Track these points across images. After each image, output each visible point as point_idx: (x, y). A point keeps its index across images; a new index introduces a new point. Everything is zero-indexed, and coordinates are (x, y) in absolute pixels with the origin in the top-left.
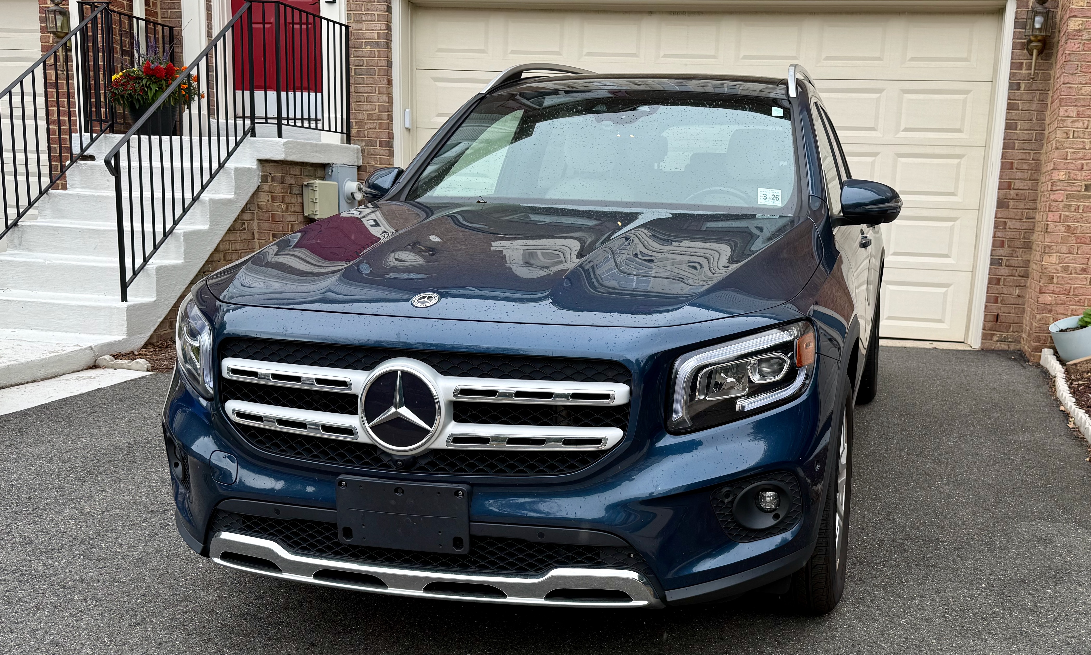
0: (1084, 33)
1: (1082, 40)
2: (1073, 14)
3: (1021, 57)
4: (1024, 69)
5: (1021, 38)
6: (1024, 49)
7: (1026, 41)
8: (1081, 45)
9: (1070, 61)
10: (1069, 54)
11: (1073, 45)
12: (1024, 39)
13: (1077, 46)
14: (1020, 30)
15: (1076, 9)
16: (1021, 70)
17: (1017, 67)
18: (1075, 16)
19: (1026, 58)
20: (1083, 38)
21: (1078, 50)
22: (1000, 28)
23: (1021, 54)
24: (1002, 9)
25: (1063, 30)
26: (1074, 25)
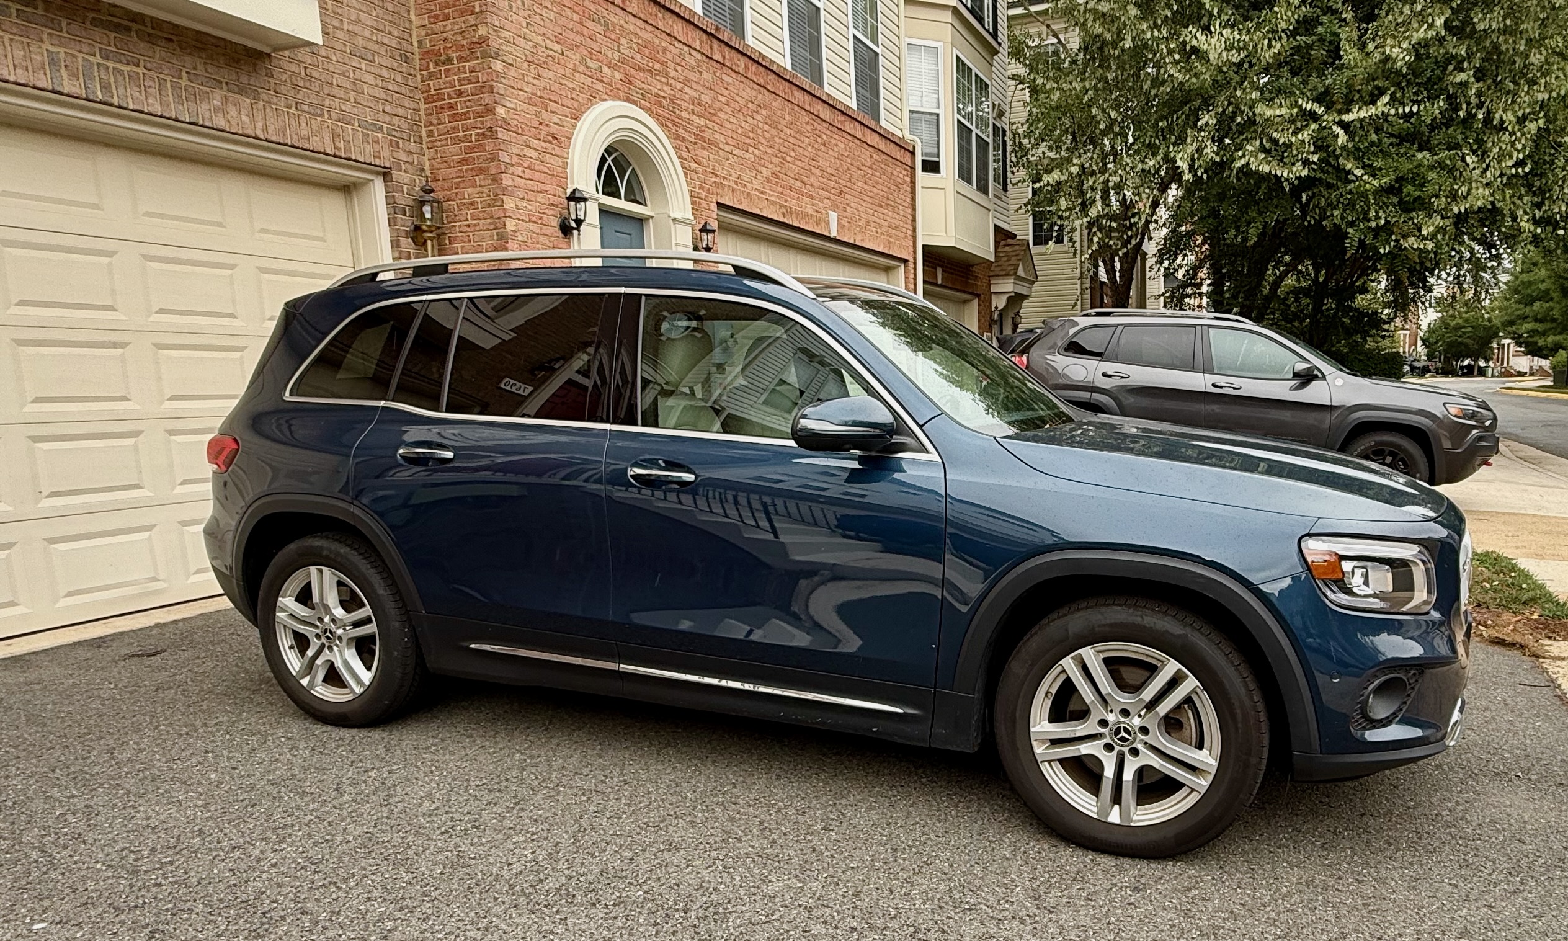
0: (518, 234)
2: (507, 215)
3: (407, 246)
5: (403, 225)
6: (407, 237)
7: (408, 229)
8: (518, 245)
11: (513, 244)
12: (407, 227)
13: (515, 246)
14: (401, 217)
15: (509, 209)
18: (510, 217)
19: (412, 246)
20: (519, 239)
22: (350, 209)
23: (406, 243)
24: (348, 187)
25: (469, 226)
26: (510, 225)
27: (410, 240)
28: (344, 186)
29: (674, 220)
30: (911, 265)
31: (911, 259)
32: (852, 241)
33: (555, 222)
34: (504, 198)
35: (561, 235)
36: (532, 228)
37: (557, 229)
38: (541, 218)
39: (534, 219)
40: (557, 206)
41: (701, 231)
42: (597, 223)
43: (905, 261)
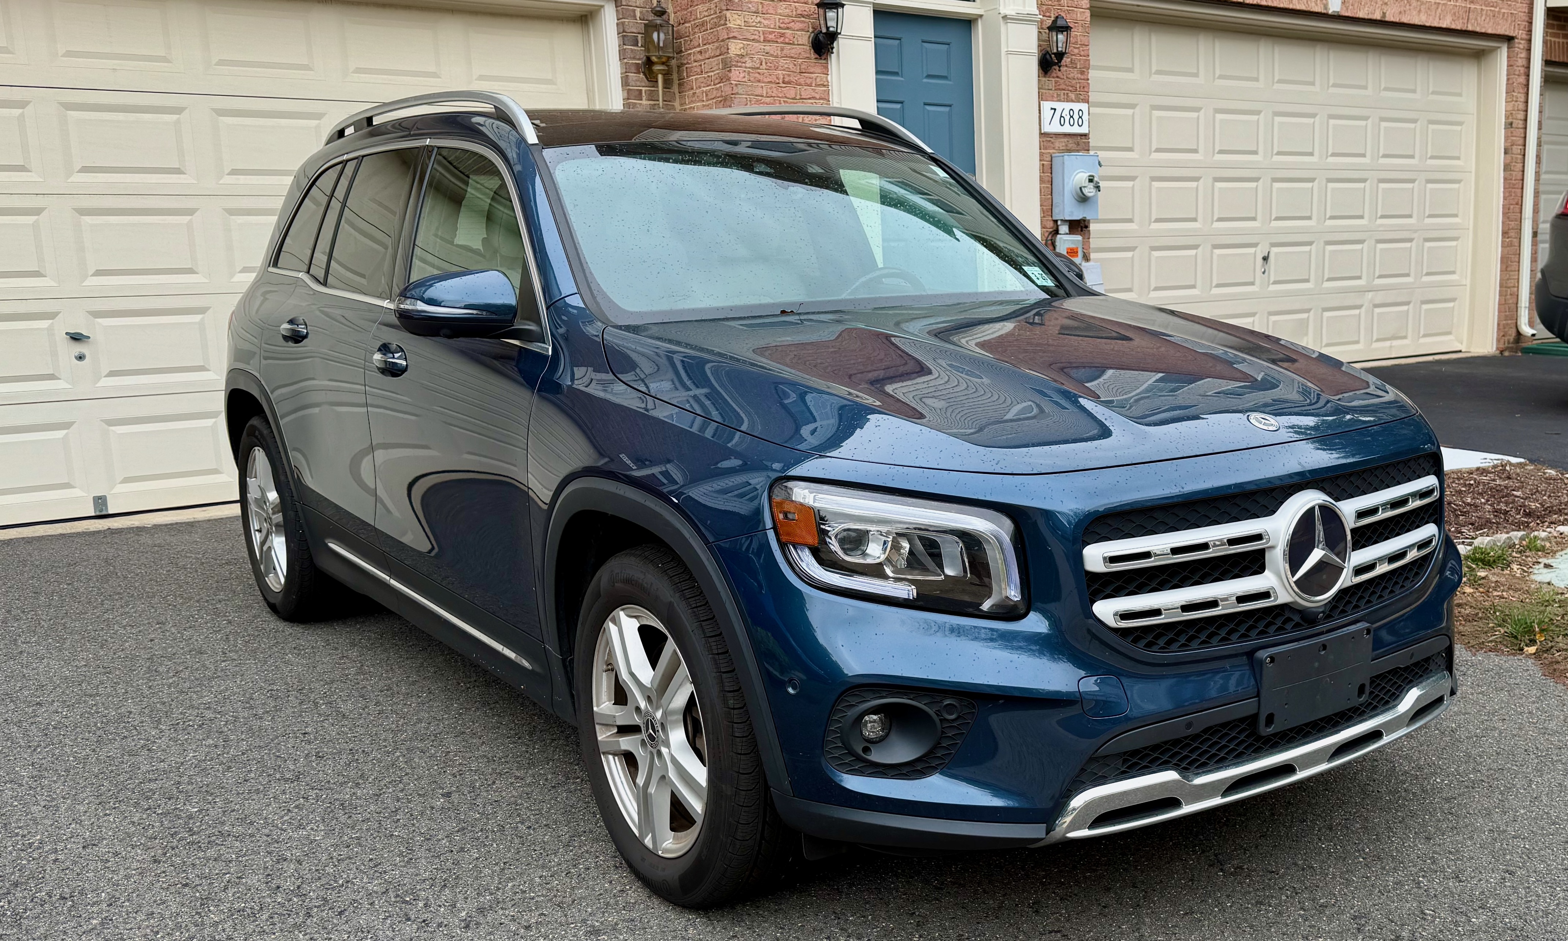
0: (747, 59)
1: (746, 68)
2: (731, 35)
3: (638, 84)
4: (644, 98)
5: (634, 58)
6: (639, 73)
7: (640, 62)
8: (746, 74)
9: (738, 94)
10: (736, 85)
11: (738, 73)
12: (639, 59)
13: (742, 75)
14: (632, 47)
15: (734, 28)
16: (641, 100)
17: (635, 96)
18: (735, 38)
19: (644, 84)
20: (748, 65)
21: (744, 80)
22: (587, 42)
23: (638, 79)
24: (586, 16)
25: (700, 52)
26: (735, 48)
27: (642, 75)
28: (582, 16)
29: (1005, 17)
30: (1520, 44)
31: (1521, 34)
32: (1377, 16)
33: (804, 38)
34: (728, 14)
35: (813, 55)
36: (767, 48)
37: (808, 48)
38: (782, 35)
39: (771, 37)
40: (808, 16)
41: (1050, 29)
42: (871, 34)
43: (1509, 39)
